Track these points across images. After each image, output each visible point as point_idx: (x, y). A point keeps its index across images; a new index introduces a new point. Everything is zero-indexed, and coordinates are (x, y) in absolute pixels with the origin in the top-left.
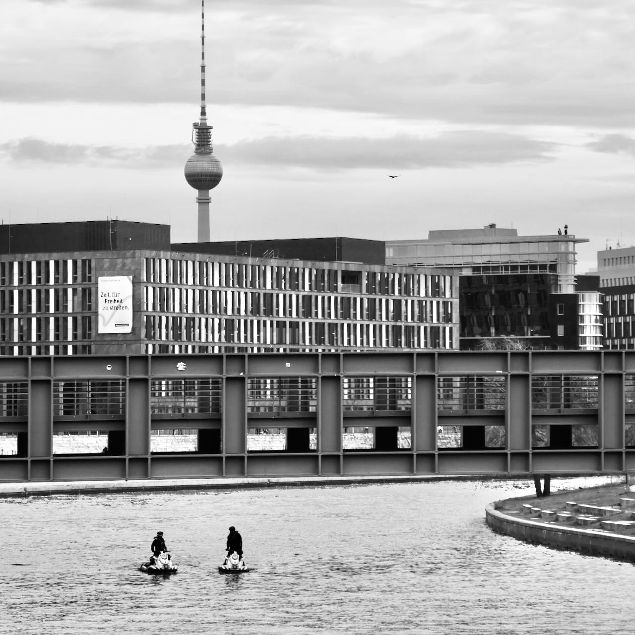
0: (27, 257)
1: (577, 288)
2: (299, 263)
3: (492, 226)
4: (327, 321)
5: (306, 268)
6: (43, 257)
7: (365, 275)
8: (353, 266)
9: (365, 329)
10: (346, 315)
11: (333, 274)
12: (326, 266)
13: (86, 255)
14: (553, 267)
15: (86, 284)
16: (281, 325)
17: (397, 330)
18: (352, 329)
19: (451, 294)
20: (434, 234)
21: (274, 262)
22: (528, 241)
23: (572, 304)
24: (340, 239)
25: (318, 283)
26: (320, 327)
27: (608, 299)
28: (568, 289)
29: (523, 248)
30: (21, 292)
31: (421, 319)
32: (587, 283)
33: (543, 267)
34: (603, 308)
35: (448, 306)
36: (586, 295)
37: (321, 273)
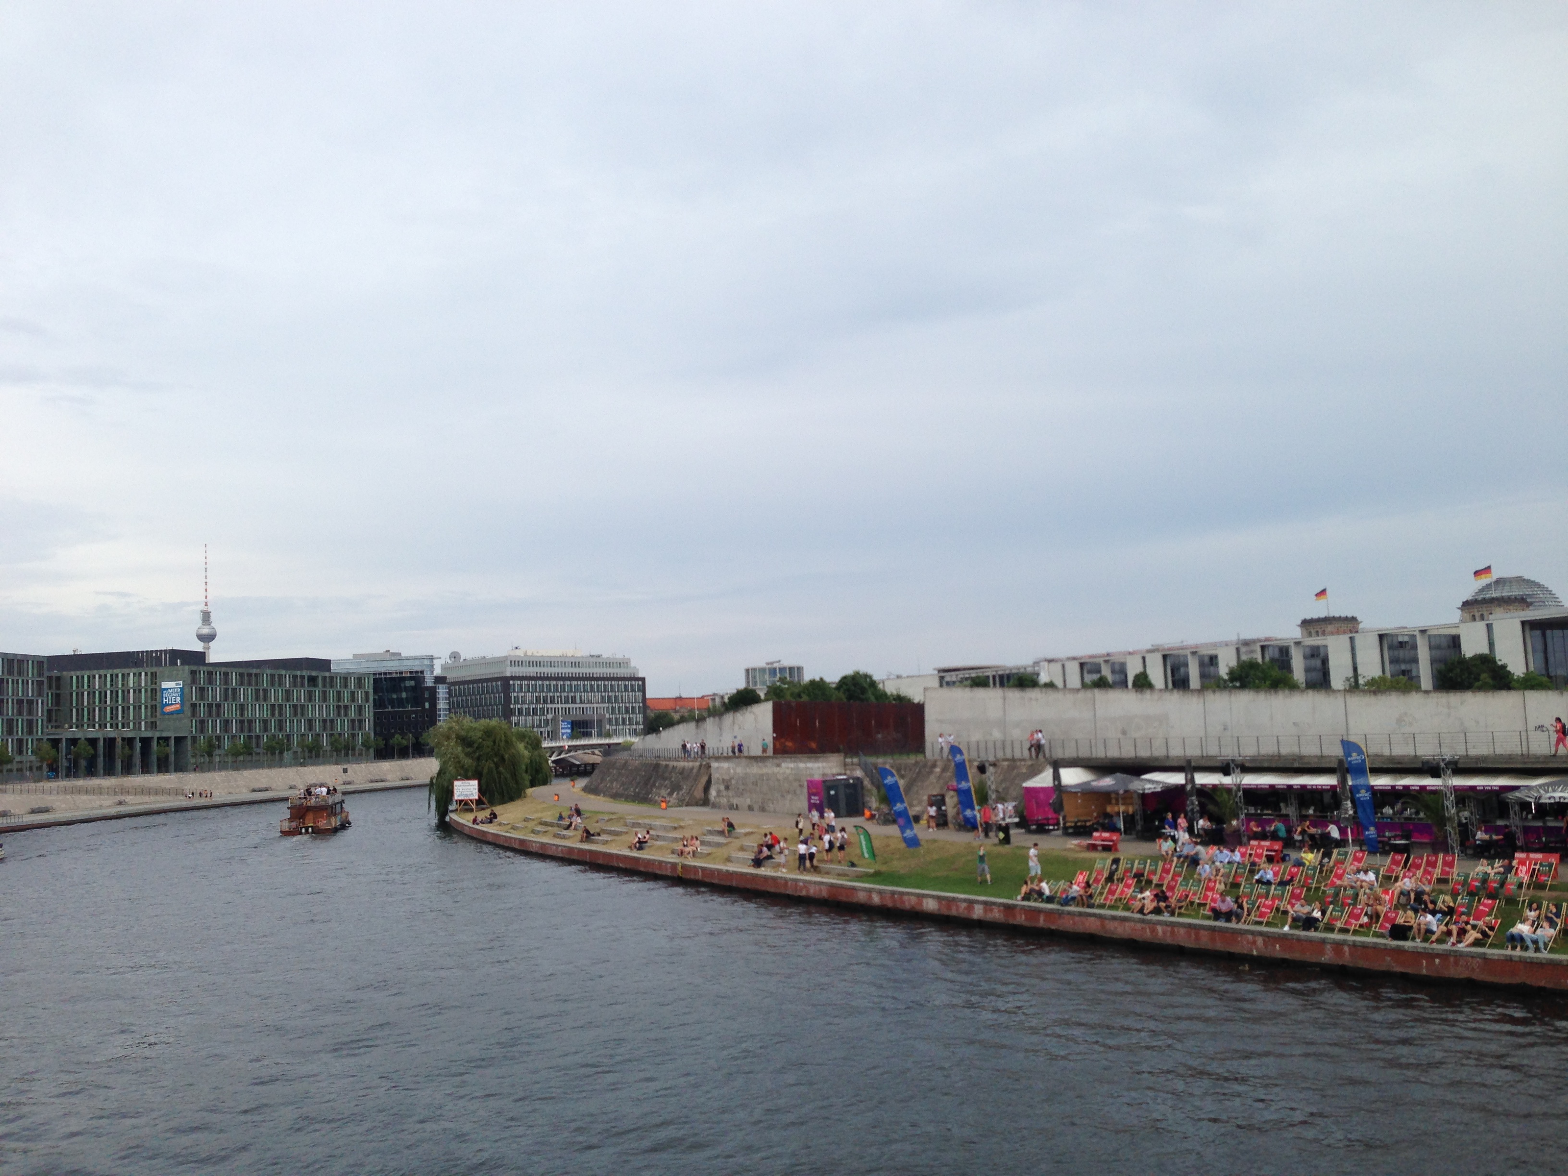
0: (116, 671)
1: (435, 683)
2: (283, 672)
4: (299, 704)
5: (288, 675)
6: (126, 671)
7: (320, 678)
8: (314, 674)
9: (321, 707)
10: (310, 700)
11: (302, 677)
12: (298, 673)
13: (154, 669)
14: (422, 672)
15: (154, 686)
16: (273, 706)
17: (339, 707)
18: (314, 707)
19: (369, 686)
21: (269, 672)
22: (407, 659)
23: (433, 691)
24: (303, 659)
25: (294, 682)
26: (295, 707)
27: (452, 688)
28: (430, 683)
30: (111, 692)
31: (353, 701)
32: (440, 680)
33: (417, 672)
34: (450, 693)
35: (367, 693)
36: (441, 686)
37: (295, 677)
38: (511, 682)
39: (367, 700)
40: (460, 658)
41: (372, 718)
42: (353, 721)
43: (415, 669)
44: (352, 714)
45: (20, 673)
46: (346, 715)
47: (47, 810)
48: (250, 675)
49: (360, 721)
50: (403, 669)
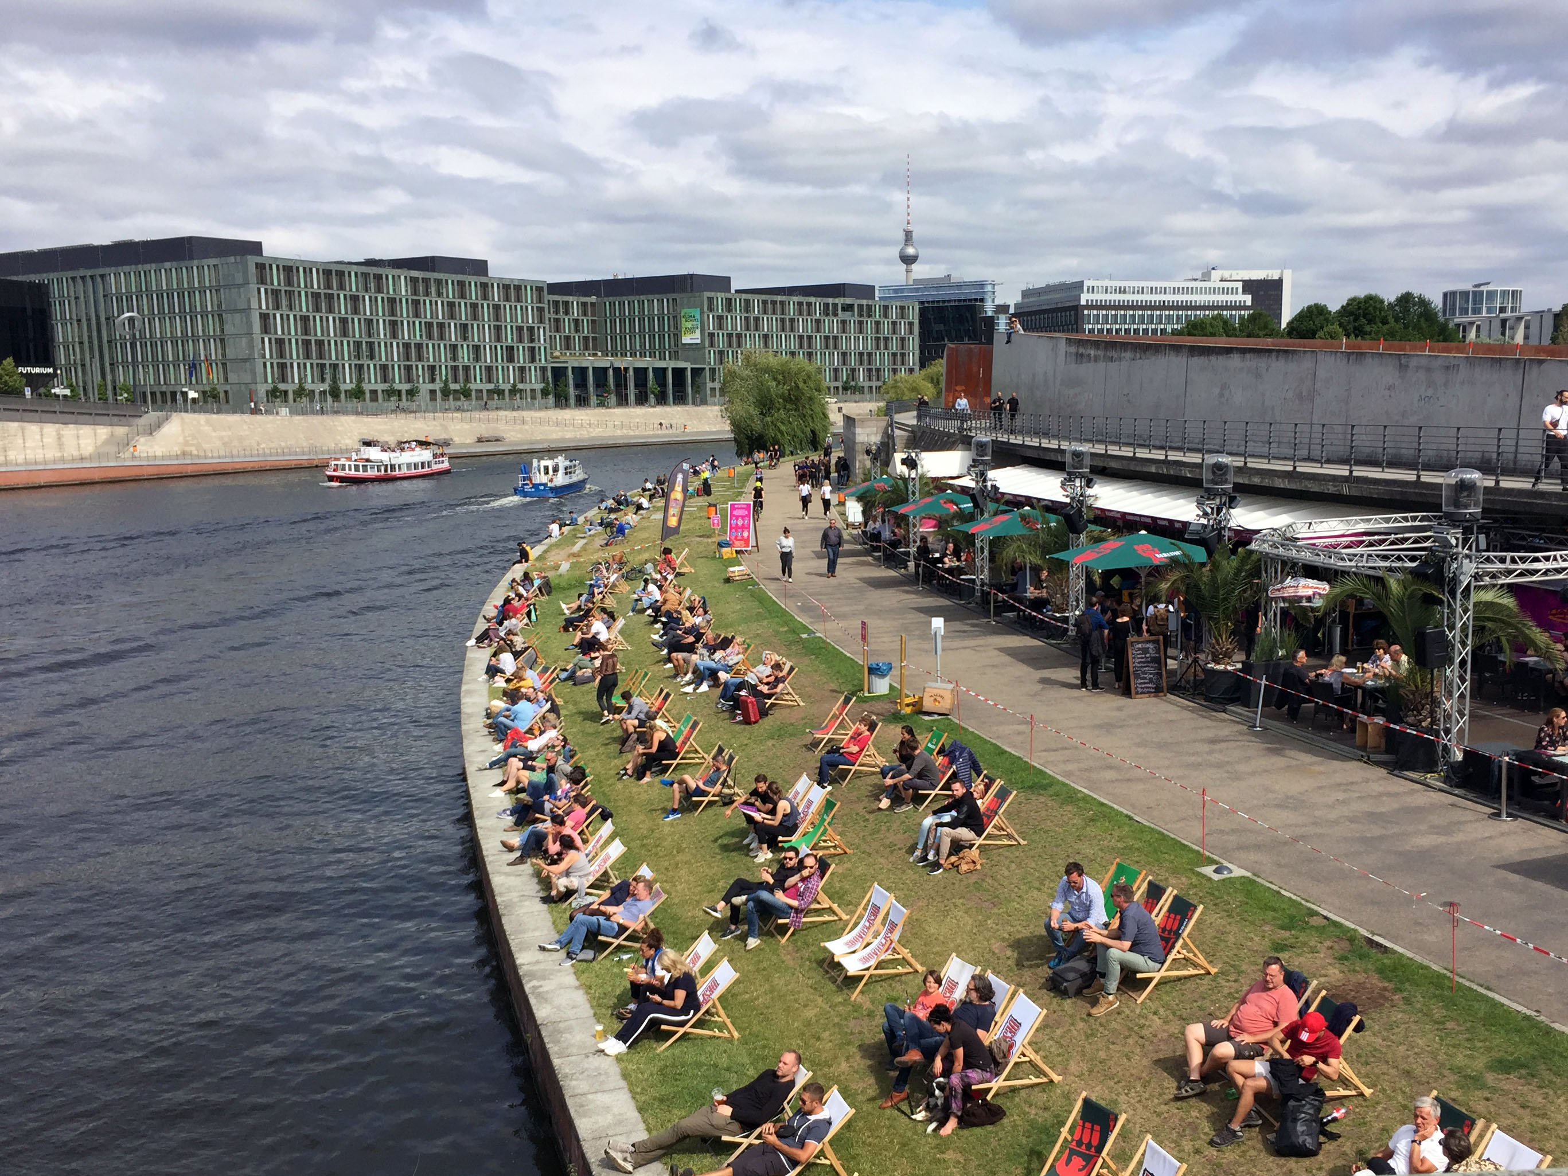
0: (642, 297)
1: (996, 312)
2: (812, 299)
3: (948, 277)
4: (831, 335)
5: (817, 302)
6: (650, 297)
8: (849, 301)
9: (857, 339)
10: (844, 331)
11: (835, 305)
12: (830, 301)
13: (674, 296)
14: (981, 300)
15: (675, 314)
16: (801, 337)
17: (878, 339)
18: (849, 339)
19: (914, 315)
21: (796, 299)
23: (990, 322)
24: (844, 284)
25: (826, 310)
26: (827, 338)
28: (990, 313)
29: (964, 289)
30: (639, 319)
31: (894, 333)
33: (975, 300)
35: (911, 324)
37: (827, 305)
38: (1085, 312)
39: (911, 333)
41: (917, 353)
42: (894, 355)
43: (974, 296)
44: (894, 346)
45: (518, 300)
46: (886, 348)
48: (774, 303)
49: (903, 355)
50: (962, 296)
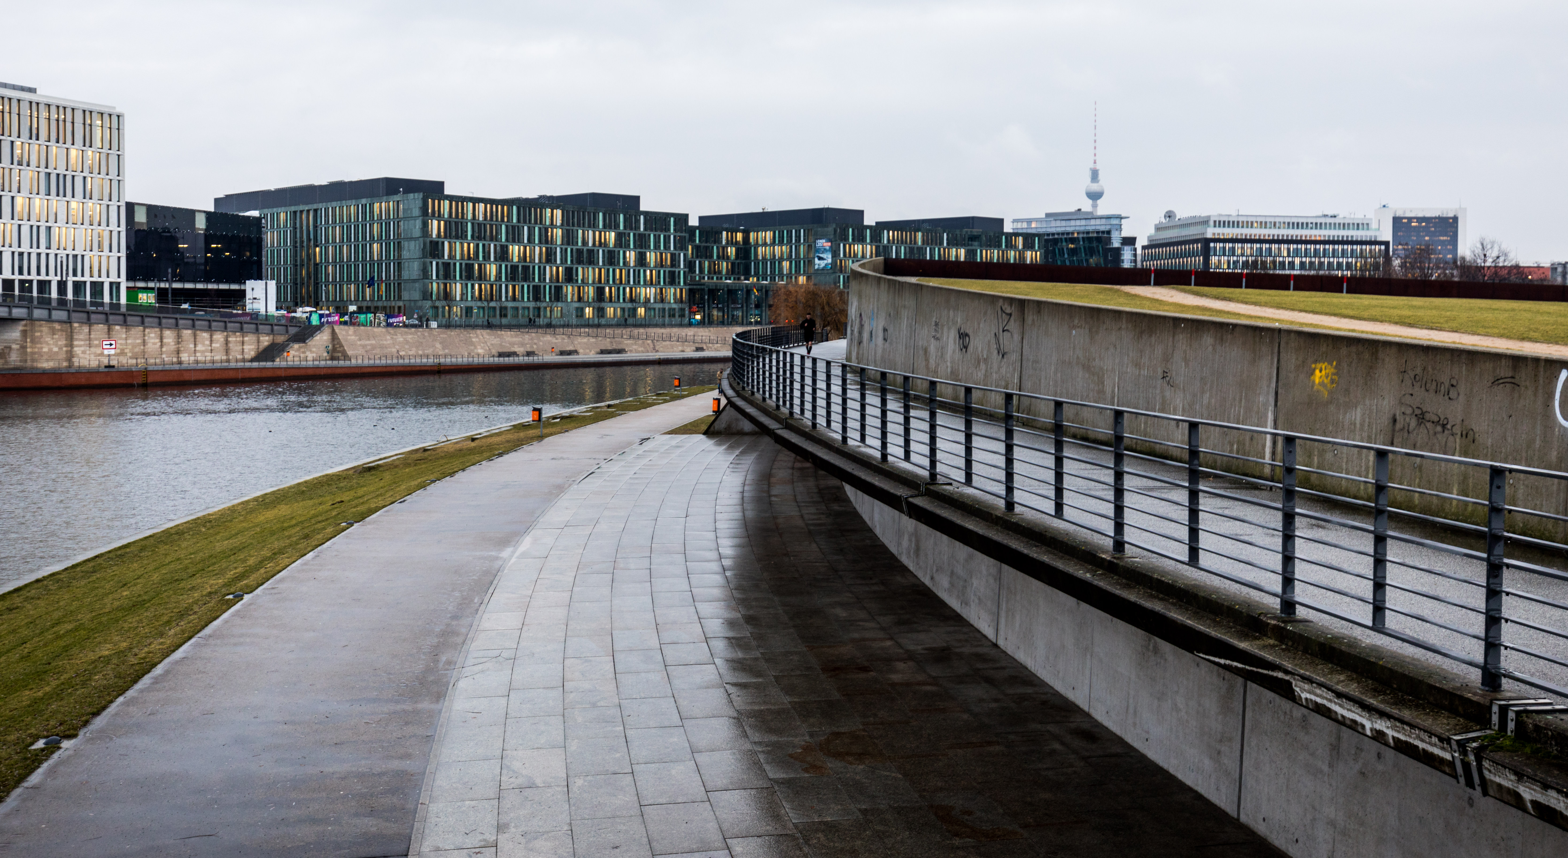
0: (782, 228)
1: (1122, 244)
2: (940, 232)
3: (1080, 210)
5: (945, 232)
6: (789, 228)
7: (984, 237)
8: (976, 232)
11: (962, 236)
12: (958, 232)
13: (811, 228)
14: (1109, 232)
15: (810, 243)
20: (1048, 215)
21: (924, 230)
22: (1098, 218)
23: (1116, 252)
24: (973, 218)
25: (953, 240)
28: (1116, 244)
29: (1093, 222)
32: (1130, 241)
33: (1103, 232)
36: (1126, 248)
37: (954, 236)
38: (1212, 245)
40: (1175, 216)
43: (1102, 228)
45: (662, 229)
47: (620, 351)
50: (1090, 228)
